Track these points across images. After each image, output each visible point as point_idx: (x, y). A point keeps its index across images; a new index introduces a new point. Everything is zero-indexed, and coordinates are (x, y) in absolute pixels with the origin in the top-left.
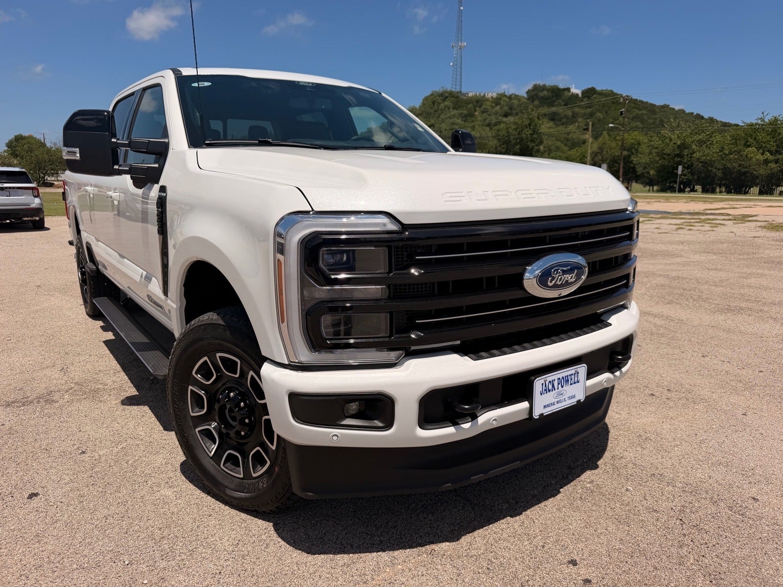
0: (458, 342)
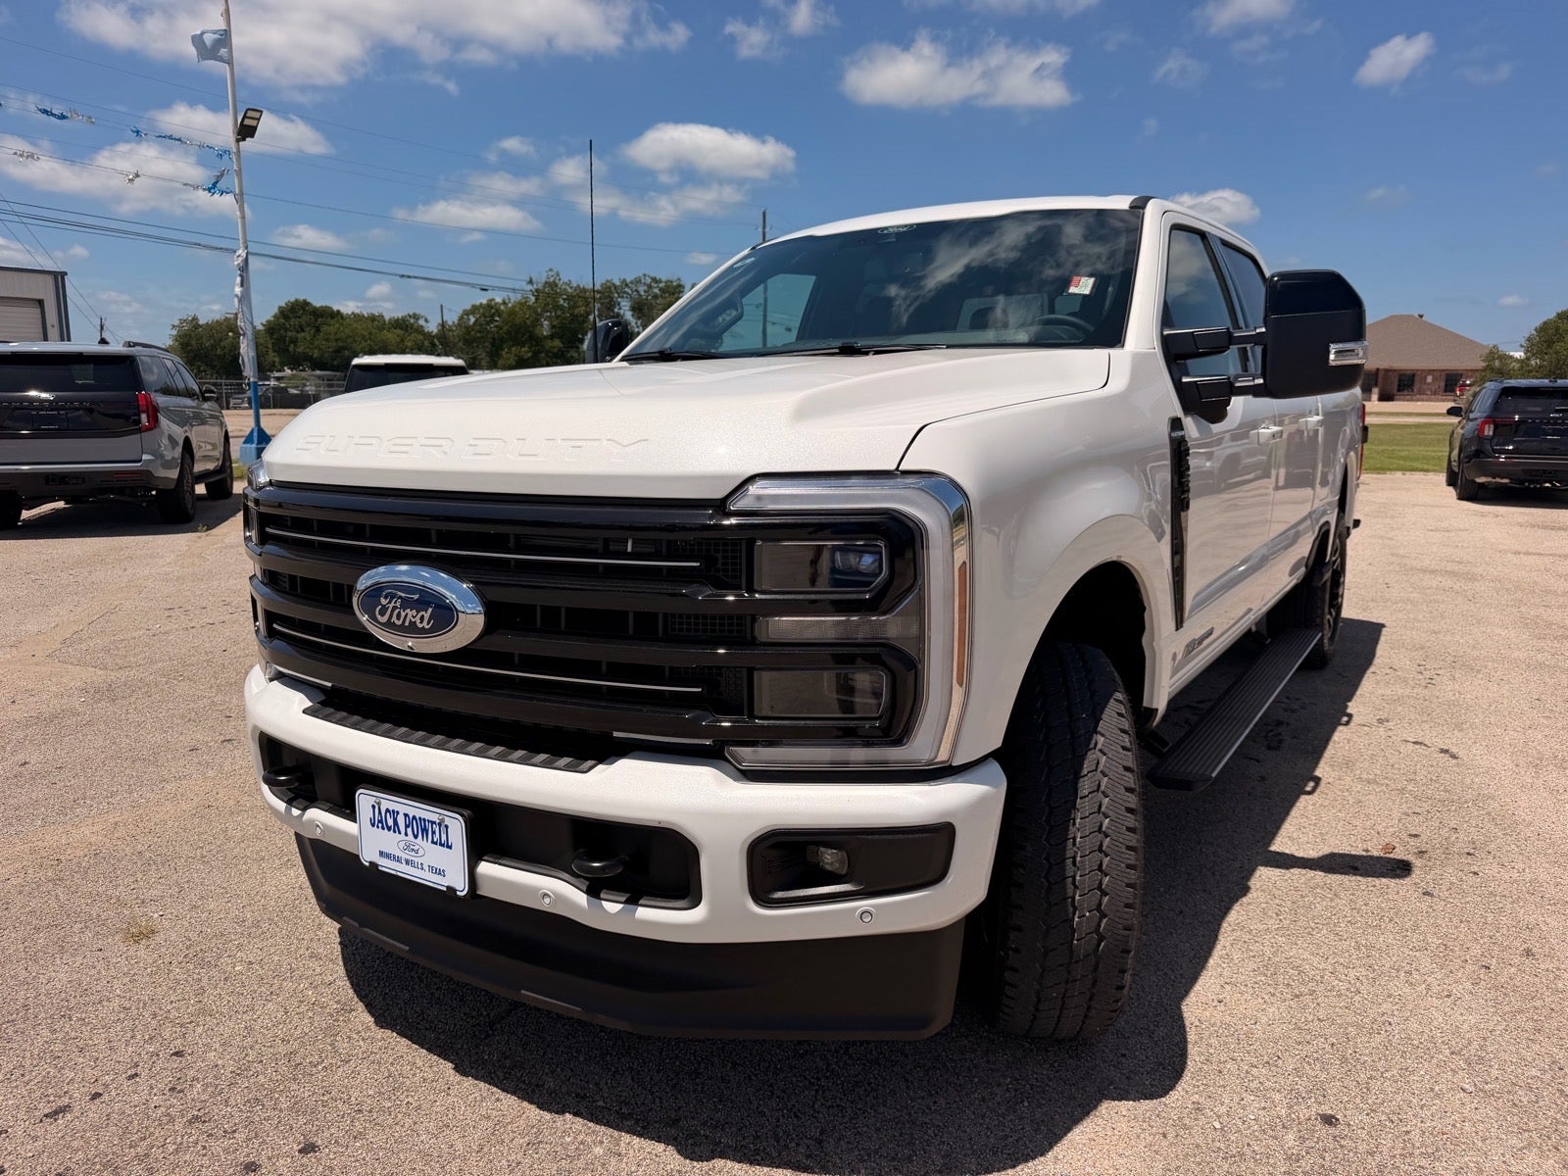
0: (330, 685)
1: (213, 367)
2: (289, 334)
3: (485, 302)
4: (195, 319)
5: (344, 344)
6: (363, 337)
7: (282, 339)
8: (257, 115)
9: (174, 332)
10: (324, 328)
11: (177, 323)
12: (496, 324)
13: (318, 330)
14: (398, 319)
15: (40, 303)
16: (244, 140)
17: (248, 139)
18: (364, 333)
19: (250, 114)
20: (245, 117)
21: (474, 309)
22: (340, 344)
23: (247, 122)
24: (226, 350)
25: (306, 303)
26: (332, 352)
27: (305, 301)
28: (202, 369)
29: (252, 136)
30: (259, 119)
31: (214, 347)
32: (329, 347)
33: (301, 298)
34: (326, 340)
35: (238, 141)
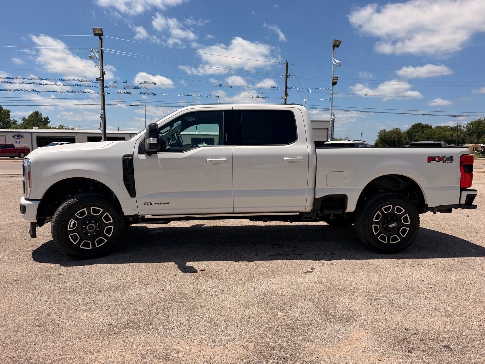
1: (388, 144)
2: (414, 133)
3: (477, 120)
4: (385, 130)
5: (431, 136)
6: (438, 134)
7: (411, 135)
8: (337, 79)
9: (379, 134)
10: (425, 131)
11: (380, 132)
12: (481, 127)
13: (423, 132)
14: (453, 127)
15: (328, 129)
16: (334, 85)
17: (335, 85)
18: (438, 132)
19: (335, 79)
20: (333, 80)
21: (472, 123)
22: (429, 136)
23: (334, 81)
24: (392, 139)
25: (421, 124)
26: (426, 139)
27: (420, 123)
28: (385, 144)
29: (336, 84)
30: (337, 80)
31: (389, 138)
32: (425, 137)
33: (419, 122)
34: (425, 135)
35: (333, 86)
